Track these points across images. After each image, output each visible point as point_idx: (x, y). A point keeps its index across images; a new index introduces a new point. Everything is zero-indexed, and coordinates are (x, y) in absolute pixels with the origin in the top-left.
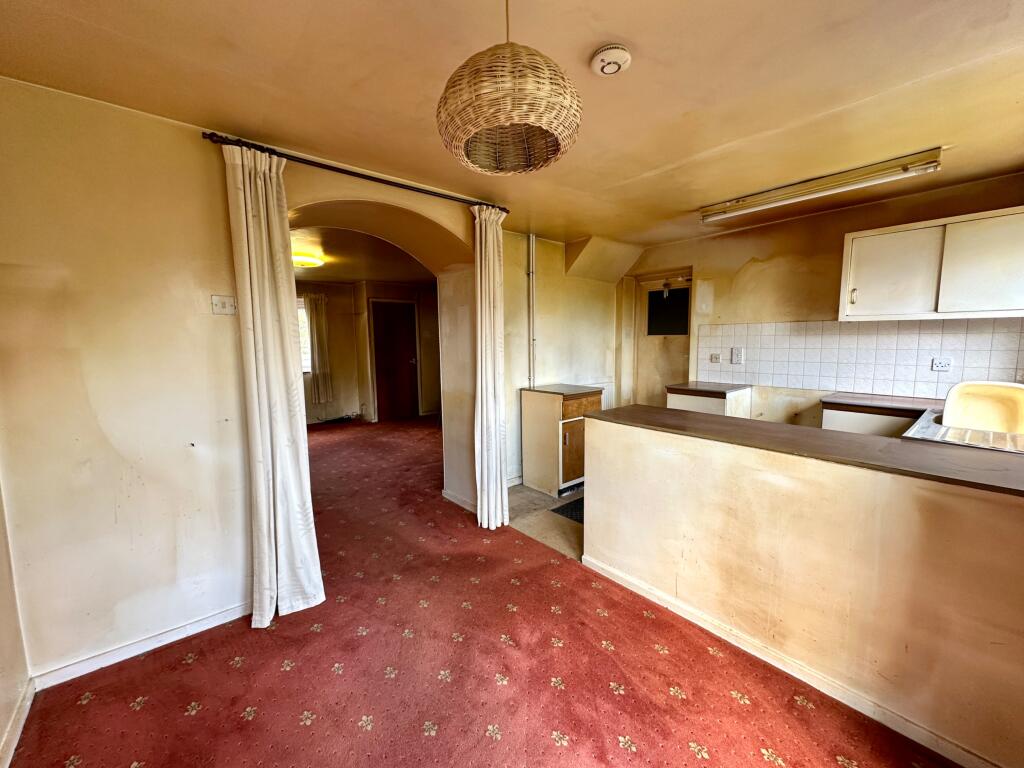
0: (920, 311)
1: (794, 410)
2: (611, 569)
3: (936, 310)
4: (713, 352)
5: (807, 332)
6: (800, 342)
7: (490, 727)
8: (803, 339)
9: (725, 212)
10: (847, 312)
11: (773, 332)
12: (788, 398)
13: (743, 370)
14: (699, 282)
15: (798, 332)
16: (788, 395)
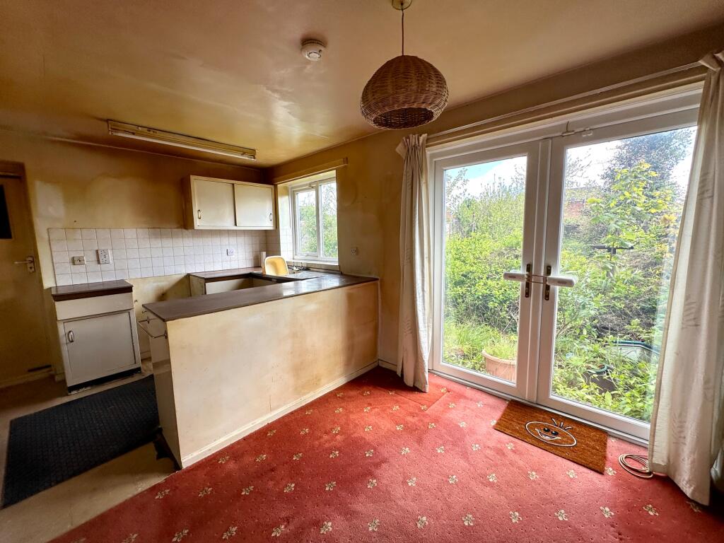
0: (229, 225)
1: (162, 291)
2: (218, 442)
3: (236, 225)
4: (76, 255)
5: (161, 236)
6: (157, 243)
7: (370, 529)
8: (159, 241)
9: (133, 134)
10: (198, 224)
11: (135, 236)
12: (155, 284)
13: (112, 268)
14: (38, 184)
15: (156, 236)
16: (154, 282)
